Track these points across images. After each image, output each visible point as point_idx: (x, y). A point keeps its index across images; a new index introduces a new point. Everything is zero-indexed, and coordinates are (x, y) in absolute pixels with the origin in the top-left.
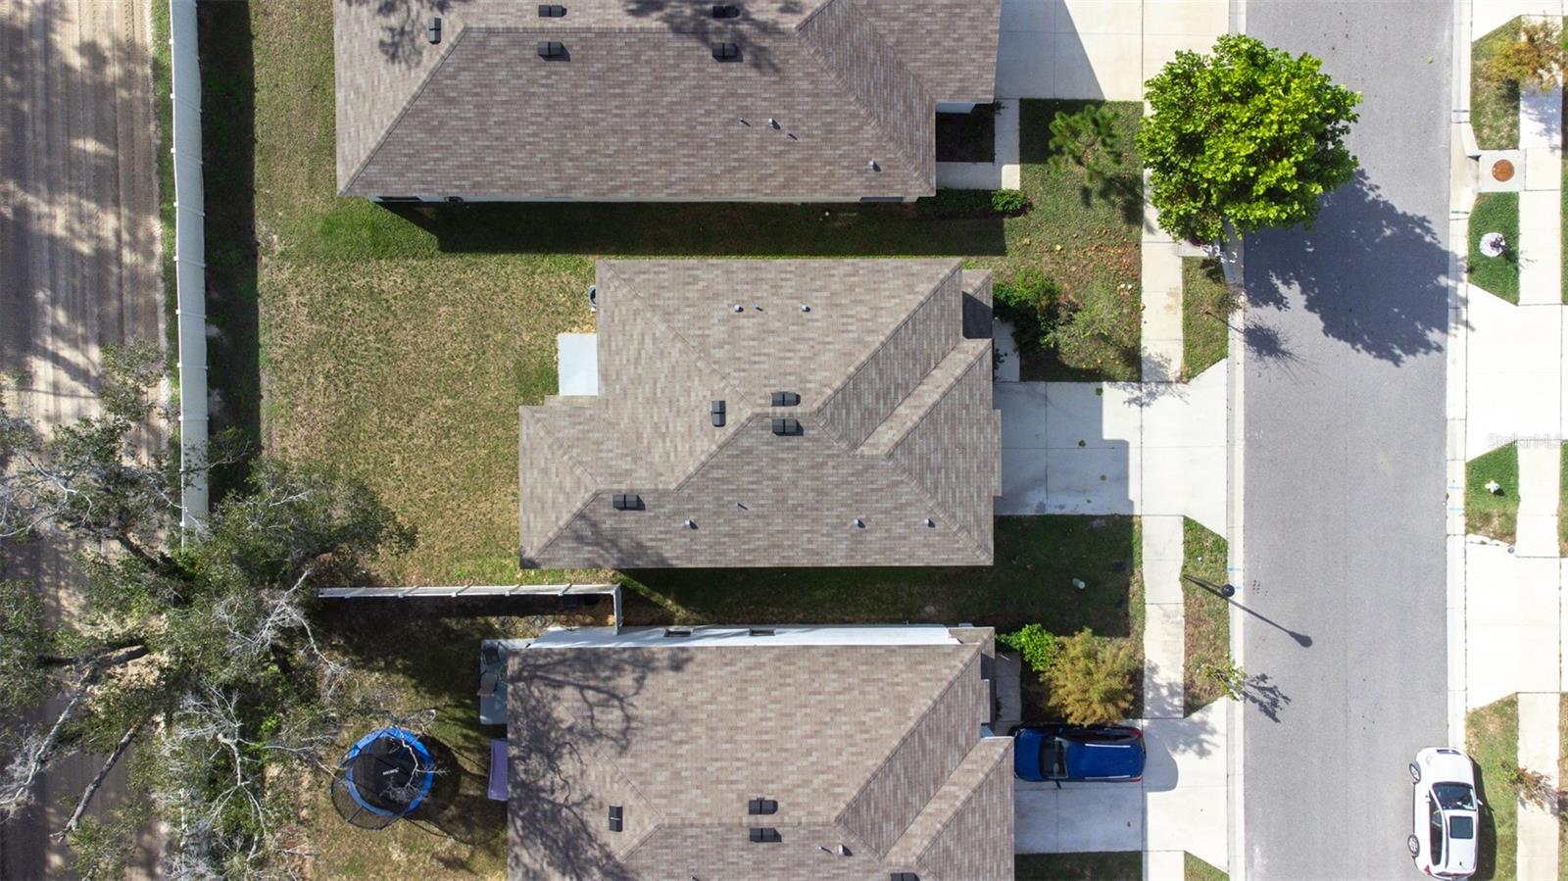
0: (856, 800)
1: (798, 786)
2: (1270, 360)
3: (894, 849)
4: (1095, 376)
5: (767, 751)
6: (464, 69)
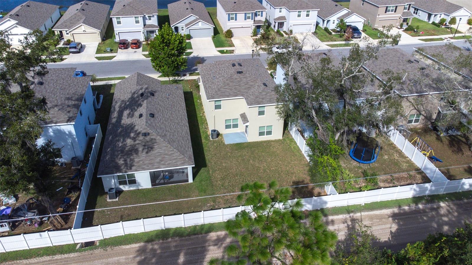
6: (156, 129)
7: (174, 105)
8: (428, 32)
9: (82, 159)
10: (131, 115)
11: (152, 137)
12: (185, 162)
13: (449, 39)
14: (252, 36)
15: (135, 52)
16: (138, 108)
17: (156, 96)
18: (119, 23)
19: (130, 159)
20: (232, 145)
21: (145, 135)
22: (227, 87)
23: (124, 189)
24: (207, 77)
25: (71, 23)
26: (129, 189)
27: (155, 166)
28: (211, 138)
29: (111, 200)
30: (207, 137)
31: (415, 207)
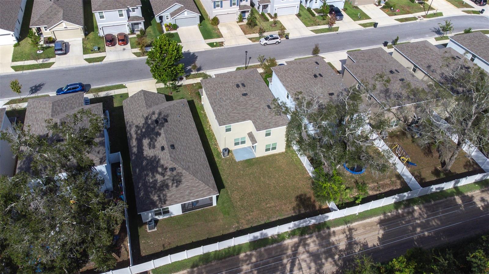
2: (202, 68)
5: (305, 81)
6: (181, 163)
7: (186, 128)
8: (403, 10)
9: (113, 190)
10: (152, 146)
11: (178, 172)
12: (210, 192)
13: (422, 18)
14: (238, 22)
15: (124, 49)
16: (157, 137)
17: (169, 121)
18: (102, 17)
19: (163, 194)
20: (242, 162)
21: (172, 169)
22: (234, 112)
23: (159, 218)
24: (214, 98)
25: (48, 18)
26: (164, 218)
27: (185, 198)
28: (222, 155)
29: (151, 231)
30: (219, 154)
31: (396, 213)
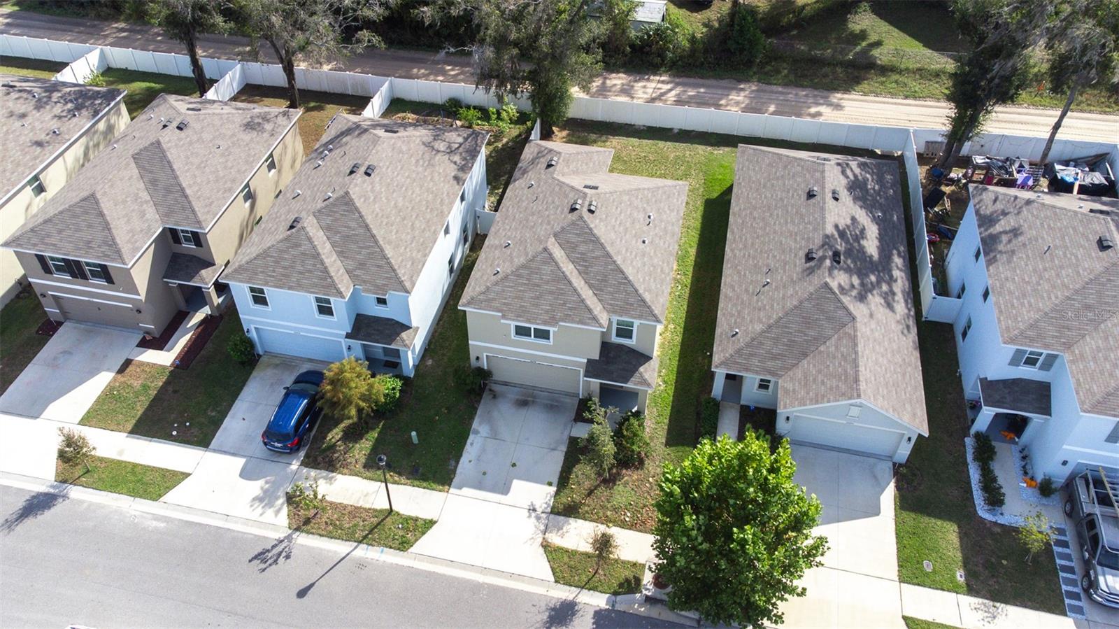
0: (353, 204)
1: (373, 187)
2: (545, 616)
3: (315, 221)
4: (563, 482)
5: (397, 186)
